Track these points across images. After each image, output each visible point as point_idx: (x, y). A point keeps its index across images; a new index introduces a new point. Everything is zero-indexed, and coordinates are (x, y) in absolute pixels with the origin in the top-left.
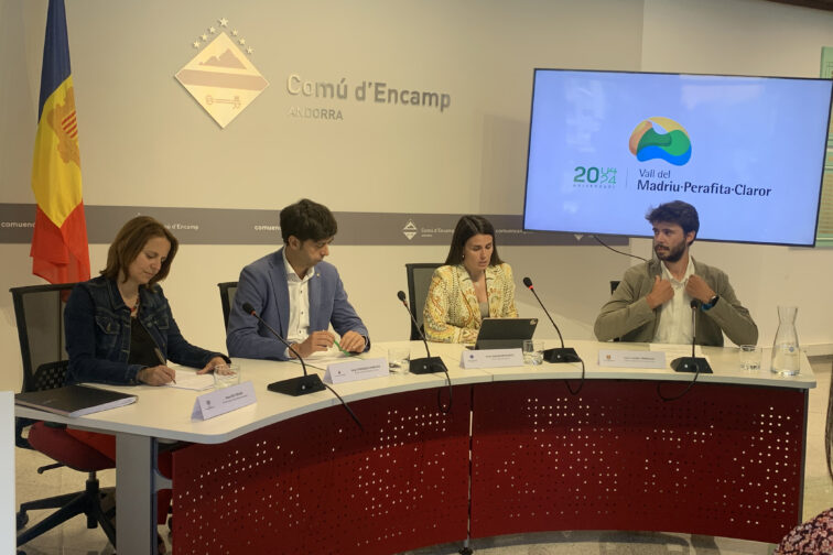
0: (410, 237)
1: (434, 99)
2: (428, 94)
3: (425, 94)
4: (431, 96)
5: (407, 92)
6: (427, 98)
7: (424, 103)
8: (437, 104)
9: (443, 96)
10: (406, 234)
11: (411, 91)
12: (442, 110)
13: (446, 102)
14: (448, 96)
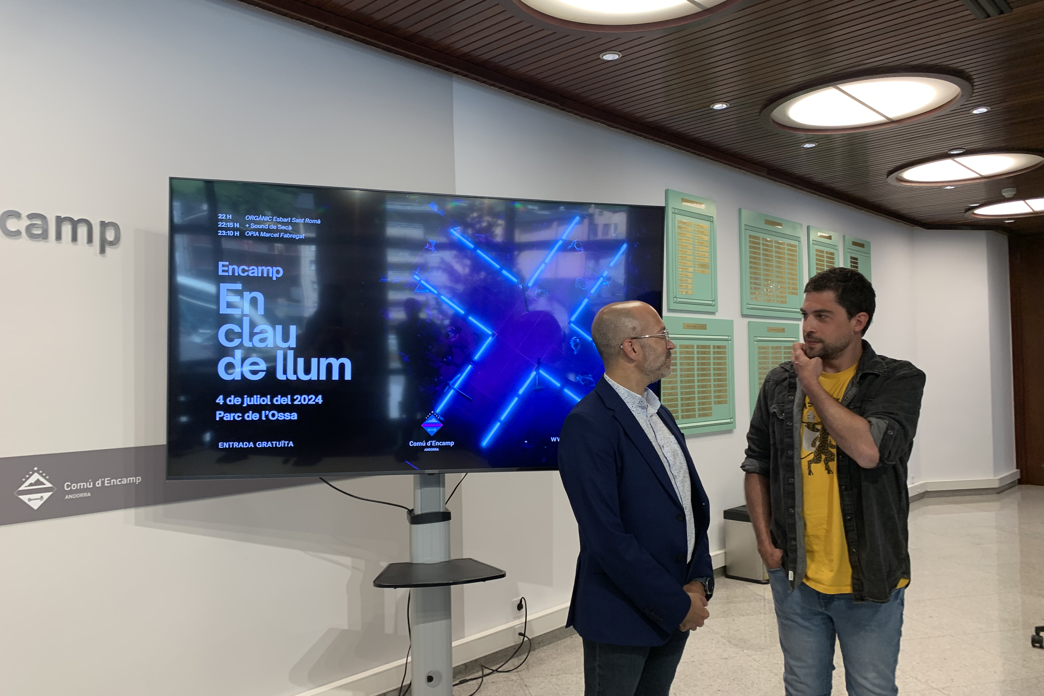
0: (35, 505)
1: (82, 231)
2: (70, 220)
3: (60, 221)
4: (75, 224)
5: (16, 215)
6: (67, 229)
7: (59, 237)
8: (90, 240)
9: (104, 225)
10: (24, 498)
11: (24, 213)
12: (103, 251)
13: (110, 236)
14: (115, 226)
